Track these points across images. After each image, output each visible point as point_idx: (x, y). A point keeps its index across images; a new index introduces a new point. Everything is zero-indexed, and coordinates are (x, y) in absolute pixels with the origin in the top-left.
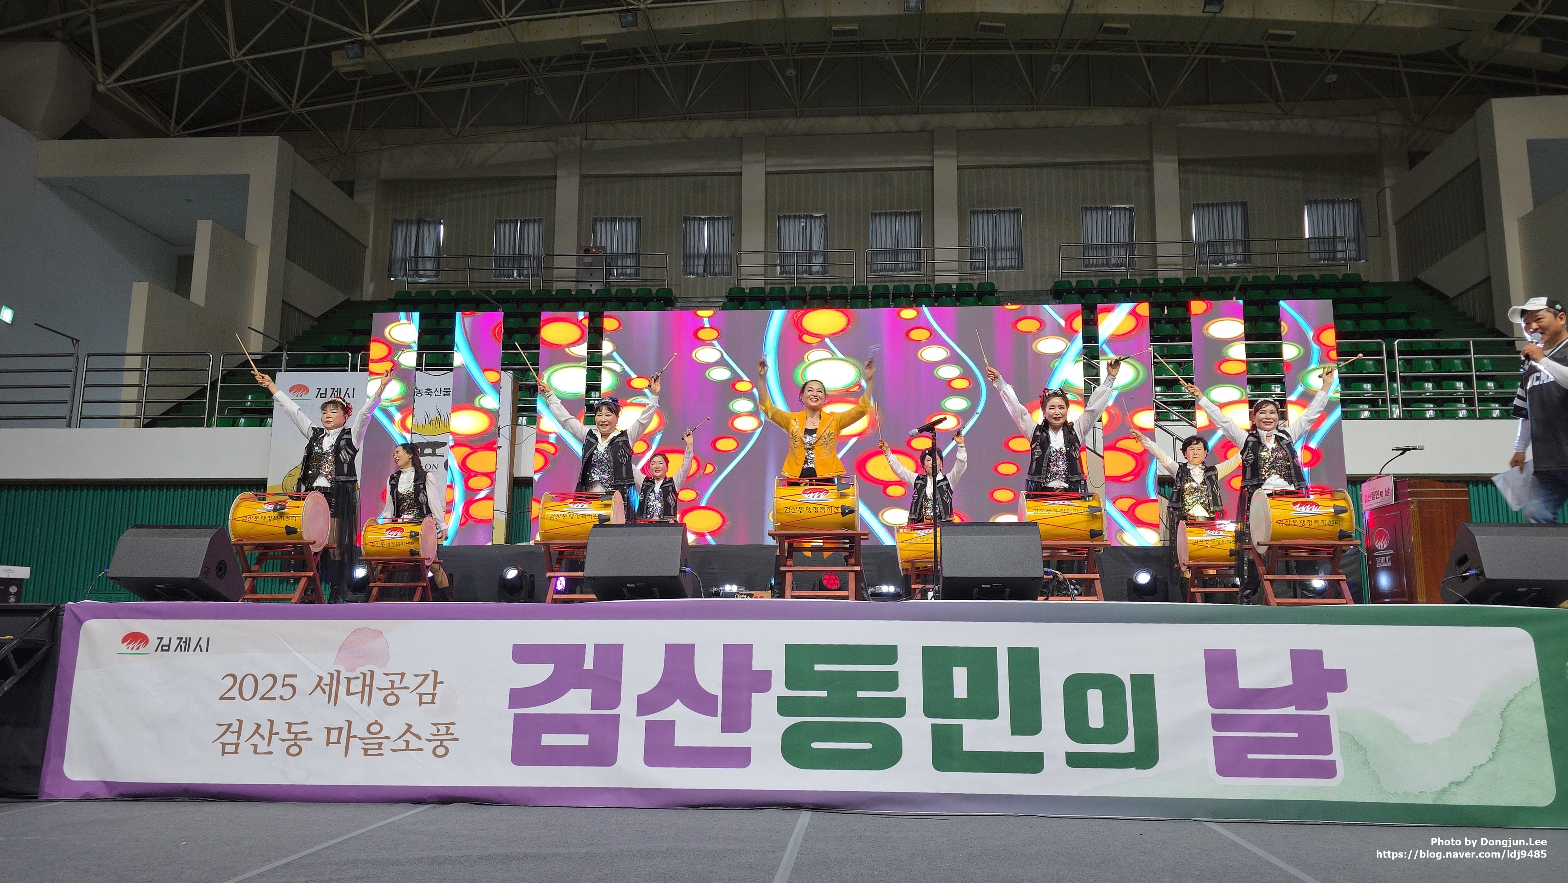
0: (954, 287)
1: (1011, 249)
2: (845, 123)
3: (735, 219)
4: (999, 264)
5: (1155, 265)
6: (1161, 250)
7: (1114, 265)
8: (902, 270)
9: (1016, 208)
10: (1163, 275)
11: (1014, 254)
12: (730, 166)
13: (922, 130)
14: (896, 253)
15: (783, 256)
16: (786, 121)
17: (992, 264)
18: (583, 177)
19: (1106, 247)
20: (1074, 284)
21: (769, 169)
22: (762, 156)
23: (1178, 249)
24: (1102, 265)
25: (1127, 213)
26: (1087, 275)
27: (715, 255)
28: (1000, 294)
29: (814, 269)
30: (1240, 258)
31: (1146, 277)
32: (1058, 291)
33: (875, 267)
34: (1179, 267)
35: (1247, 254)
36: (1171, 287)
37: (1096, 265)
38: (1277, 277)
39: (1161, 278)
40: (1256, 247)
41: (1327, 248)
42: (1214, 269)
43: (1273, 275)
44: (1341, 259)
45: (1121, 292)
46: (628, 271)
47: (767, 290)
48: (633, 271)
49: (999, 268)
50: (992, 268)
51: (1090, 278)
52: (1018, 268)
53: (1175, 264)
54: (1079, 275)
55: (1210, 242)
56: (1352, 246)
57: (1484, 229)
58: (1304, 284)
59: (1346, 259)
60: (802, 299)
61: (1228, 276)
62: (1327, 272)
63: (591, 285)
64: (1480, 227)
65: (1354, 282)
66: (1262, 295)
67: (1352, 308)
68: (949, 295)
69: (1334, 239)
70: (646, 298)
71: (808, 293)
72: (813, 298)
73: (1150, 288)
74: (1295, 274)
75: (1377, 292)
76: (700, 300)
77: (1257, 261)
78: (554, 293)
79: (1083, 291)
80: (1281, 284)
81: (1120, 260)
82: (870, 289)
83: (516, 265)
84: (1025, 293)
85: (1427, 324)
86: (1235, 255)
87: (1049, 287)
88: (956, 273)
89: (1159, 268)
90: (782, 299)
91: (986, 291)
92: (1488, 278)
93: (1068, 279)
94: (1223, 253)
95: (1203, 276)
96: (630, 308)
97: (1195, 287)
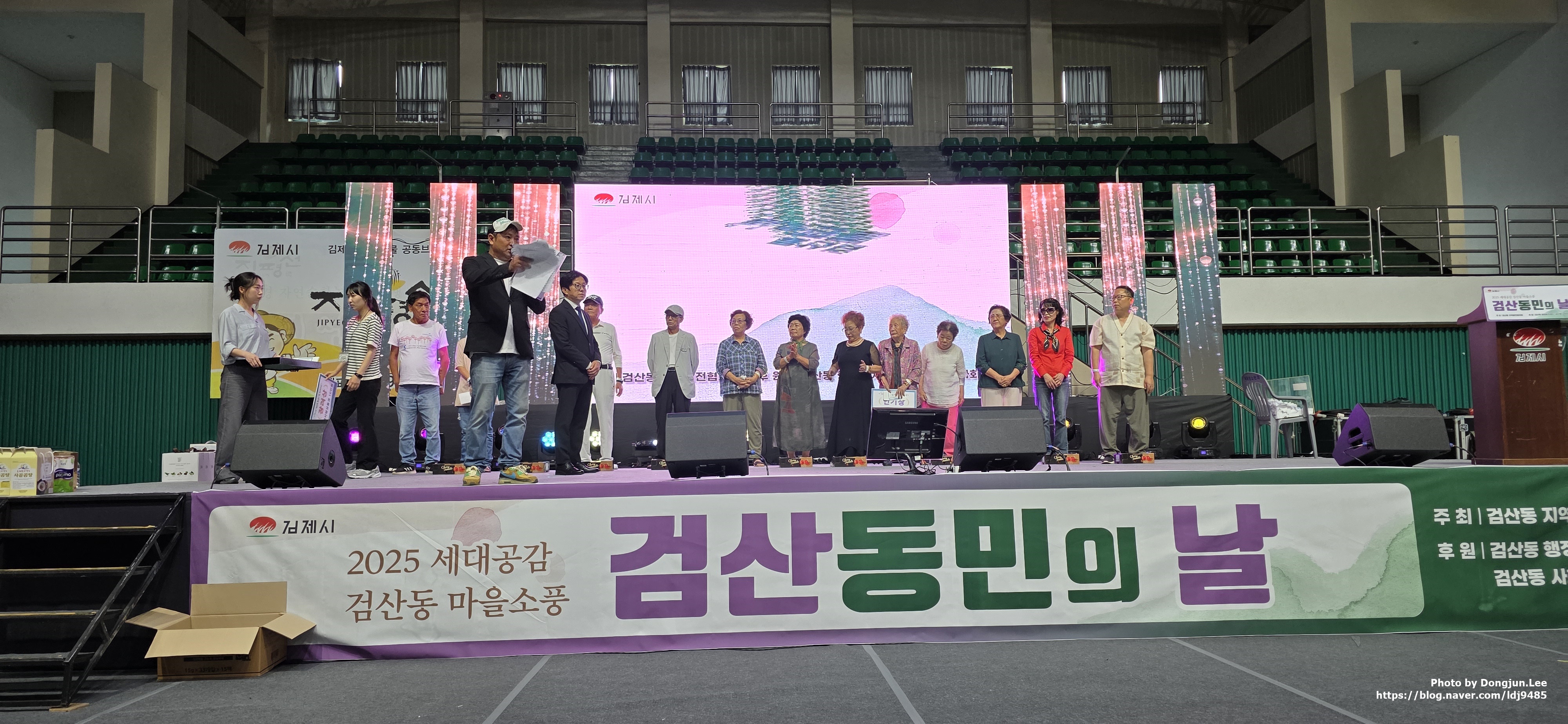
0: (853, 141)
1: (904, 106)
3: (642, 68)
4: (891, 120)
5: (1031, 124)
6: (1036, 111)
7: (995, 123)
8: (802, 123)
9: (907, 67)
10: (1037, 135)
11: (904, 111)
12: (635, 15)
14: (797, 106)
15: (688, 105)
17: (884, 119)
18: (487, 21)
19: (988, 106)
20: (961, 141)
21: (673, 20)
22: (667, 7)
23: (1050, 111)
24: (984, 122)
25: (1006, 73)
26: (971, 132)
27: (621, 104)
28: (895, 150)
29: (719, 120)
30: (1104, 119)
31: (1023, 135)
32: (947, 148)
33: (777, 120)
34: (1053, 127)
35: (1110, 117)
36: (1046, 145)
37: (979, 123)
38: (1137, 138)
39: (1037, 137)
40: (1118, 110)
41: (1178, 112)
42: (1082, 130)
43: (1133, 137)
44: (1189, 122)
45: (1002, 150)
46: (535, 118)
47: (676, 141)
48: (540, 118)
49: (891, 123)
50: (885, 124)
51: (975, 136)
52: (908, 124)
53: (1049, 124)
54: (963, 132)
55: (1078, 104)
56: (1199, 110)
57: (1313, 101)
58: (1160, 145)
59: (1194, 122)
60: (711, 150)
61: (1095, 136)
62: (1178, 134)
63: (498, 131)
64: (1309, 99)
65: (1201, 144)
66: (1124, 155)
67: (1201, 170)
68: (848, 150)
69: (1184, 103)
70: (556, 147)
71: (716, 145)
72: (721, 149)
73: (1027, 146)
74: (1152, 136)
75: (1221, 155)
76: (610, 148)
77: (1119, 122)
78: (463, 139)
79: (969, 148)
80: (1140, 145)
81: (1000, 119)
82: (775, 141)
83: (420, 110)
84: (916, 148)
85: (1264, 185)
86: (1100, 116)
87: (937, 143)
88: (854, 127)
89: (1034, 127)
90: (691, 150)
91: (882, 147)
92: (1314, 146)
93: (955, 136)
94: (1090, 114)
95: (1073, 136)
96: (544, 157)
97: (1067, 146)
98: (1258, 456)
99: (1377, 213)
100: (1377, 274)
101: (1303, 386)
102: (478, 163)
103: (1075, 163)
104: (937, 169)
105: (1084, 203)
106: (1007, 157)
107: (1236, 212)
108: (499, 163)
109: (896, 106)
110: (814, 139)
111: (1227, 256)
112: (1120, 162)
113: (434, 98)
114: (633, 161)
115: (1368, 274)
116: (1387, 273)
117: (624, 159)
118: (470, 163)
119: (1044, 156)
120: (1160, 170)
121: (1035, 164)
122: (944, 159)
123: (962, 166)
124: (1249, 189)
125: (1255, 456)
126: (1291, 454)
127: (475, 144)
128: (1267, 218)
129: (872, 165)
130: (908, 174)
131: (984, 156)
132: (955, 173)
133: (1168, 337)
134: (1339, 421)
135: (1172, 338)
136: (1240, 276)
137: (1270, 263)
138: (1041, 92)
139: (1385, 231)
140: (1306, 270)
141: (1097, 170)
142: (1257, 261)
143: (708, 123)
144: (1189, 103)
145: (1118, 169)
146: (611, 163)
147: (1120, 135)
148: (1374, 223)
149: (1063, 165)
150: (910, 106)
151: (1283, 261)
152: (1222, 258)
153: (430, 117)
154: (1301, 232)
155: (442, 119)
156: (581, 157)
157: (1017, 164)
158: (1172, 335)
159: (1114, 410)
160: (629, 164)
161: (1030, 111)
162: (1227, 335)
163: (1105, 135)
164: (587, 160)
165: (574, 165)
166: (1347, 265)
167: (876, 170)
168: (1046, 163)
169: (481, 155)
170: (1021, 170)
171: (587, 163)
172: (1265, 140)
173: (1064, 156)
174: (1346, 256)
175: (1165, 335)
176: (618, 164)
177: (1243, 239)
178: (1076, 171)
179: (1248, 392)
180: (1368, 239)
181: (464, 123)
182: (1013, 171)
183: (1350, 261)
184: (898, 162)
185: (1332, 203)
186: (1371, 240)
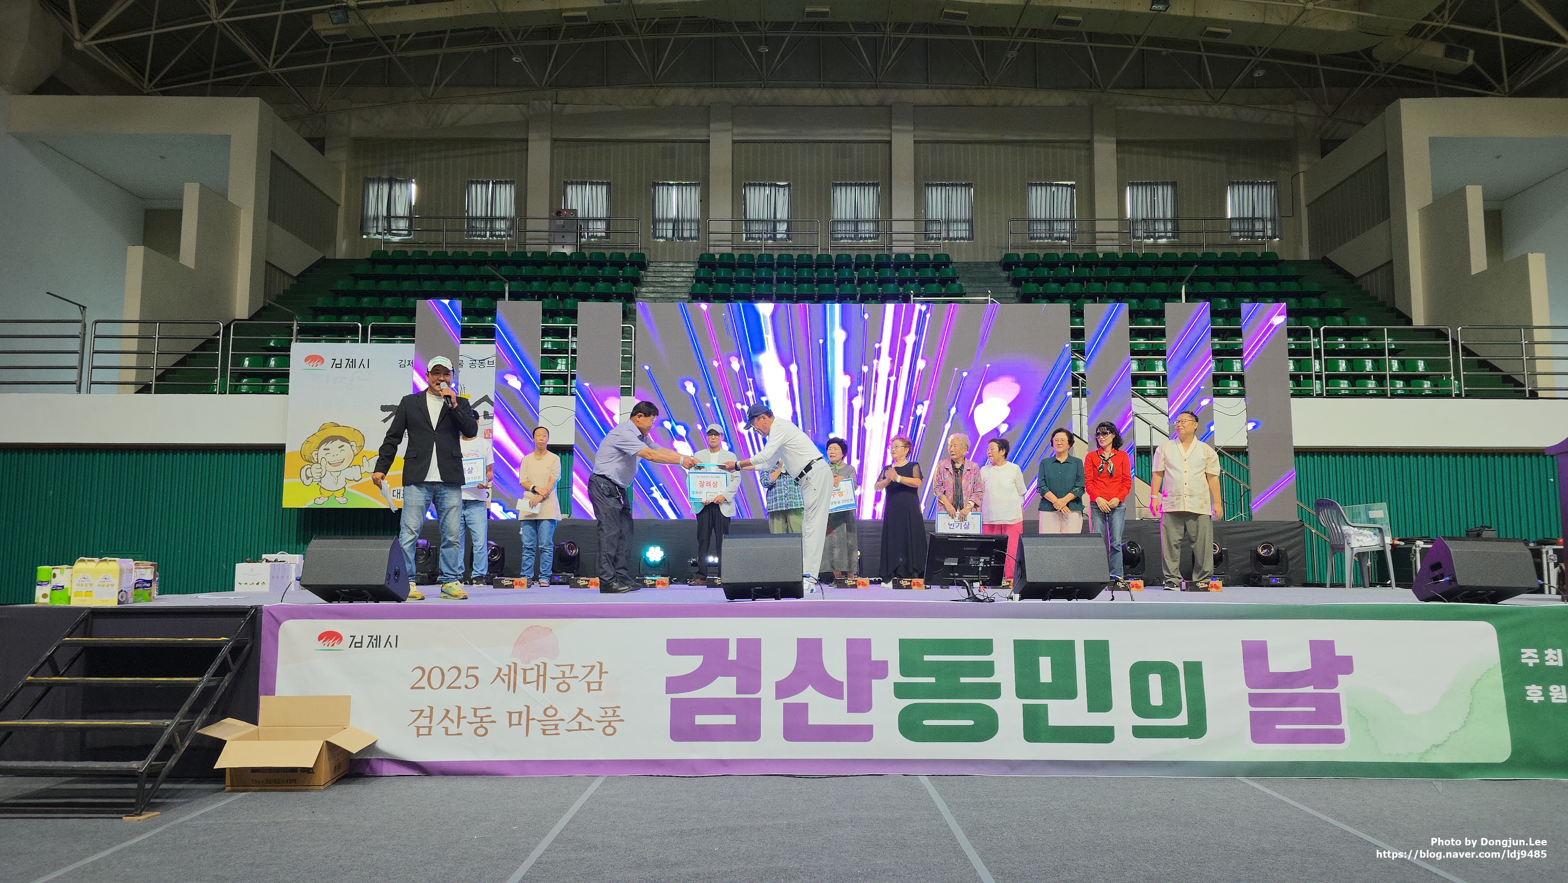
0: (912, 257)
1: (964, 221)
2: (807, 95)
3: (704, 185)
4: (951, 236)
5: (1094, 240)
6: (1099, 226)
7: (1057, 238)
8: (861, 238)
9: (967, 182)
10: (1101, 249)
11: (965, 226)
12: (698, 134)
13: (880, 105)
14: (856, 222)
15: (748, 221)
16: (751, 91)
17: (944, 234)
18: (554, 140)
19: (1050, 221)
20: (1022, 257)
21: (735, 138)
22: (729, 125)
23: (1114, 226)
24: (1046, 238)
25: (1069, 189)
26: (1032, 248)
27: (683, 221)
28: (954, 265)
29: (779, 236)
30: (1170, 234)
31: (1086, 251)
32: (1008, 264)
33: (836, 236)
34: (1116, 242)
35: (1176, 232)
36: (1110, 262)
37: (1040, 238)
38: (1203, 254)
39: (1100, 252)
40: (1184, 226)
41: (1246, 227)
42: (1146, 245)
43: (1199, 252)
44: (1259, 237)
45: (1064, 265)
46: (599, 234)
47: (736, 257)
48: (604, 234)
49: (951, 239)
50: (945, 239)
51: (1036, 251)
52: (969, 239)
53: (1113, 240)
54: (1025, 248)
55: (1143, 219)
56: (1269, 226)
57: (1389, 217)
58: (1227, 261)
59: (1263, 237)
60: (770, 266)
61: (1160, 252)
62: (1247, 250)
63: (563, 247)
64: (1386, 214)
65: (1271, 260)
66: (1191, 271)
67: (1271, 287)
68: (907, 266)
69: (1253, 219)
70: (619, 263)
71: (775, 261)
72: (781, 265)
73: (1090, 262)
74: (1219, 252)
75: (1292, 271)
76: (671, 264)
77: (1185, 238)
78: (529, 255)
79: (1031, 264)
80: (1206, 261)
81: (1062, 235)
82: (834, 258)
83: (489, 226)
84: (976, 264)
85: (1337, 303)
86: (1166, 232)
87: (998, 258)
88: (913, 243)
89: (1098, 242)
90: (751, 267)
91: (942, 262)
92: (1391, 262)
93: (1016, 251)
94: (1155, 229)
95: (1137, 251)
96: (607, 272)
97: (1131, 262)
98: (1333, 585)
99: (1458, 333)
100: (1458, 396)
101: (1379, 512)
102: (543, 279)
103: (1140, 280)
104: (996, 284)
105: (1149, 320)
106: (1069, 273)
107: (1308, 331)
108: (564, 279)
109: (956, 221)
110: (873, 254)
111: (1299, 376)
112: (1187, 279)
113: (502, 216)
114: (694, 277)
115: (1448, 395)
116: (1468, 396)
117: (685, 274)
118: (535, 279)
119: (1107, 272)
120: (1228, 287)
121: (1098, 280)
122: (1004, 274)
123: (1023, 282)
124: (1322, 307)
125: (1328, 585)
126: (1367, 582)
127: (540, 260)
128: (1341, 336)
129: (932, 281)
130: (967, 290)
131: (1045, 272)
132: (1016, 289)
133: (1236, 459)
134: (1418, 549)
135: (1241, 460)
136: (1312, 396)
137: (1344, 383)
138: (1104, 207)
139: (1467, 352)
140: (1383, 391)
141: (1162, 287)
142: (1330, 382)
143: (768, 239)
144: (1258, 219)
145: (1184, 287)
146: (671, 278)
147: (1186, 251)
148: (1455, 342)
149: (1127, 281)
150: (970, 222)
151: (1358, 382)
152: (1294, 377)
153: (497, 233)
154: (1377, 352)
155: (509, 236)
156: (643, 272)
157: (1080, 280)
158: (1241, 456)
159: (1176, 535)
160: (689, 280)
161: (1094, 226)
162: (1298, 457)
163: (1170, 251)
164: (649, 276)
165: (636, 281)
166: (1425, 386)
167: (934, 286)
168: (1110, 280)
169: (546, 270)
170: (1083, 286)
171: (649, 279)
172: (1340, 256)
173: (1127, 272)
174: (1425, 377)
175: (1233, 457)
176: (679, 279)
177: (1315, 358)
178: (1140, 287)
179: (1321, 518)
180: (1448, 360)
181: (531, 239)
182: (1075, 287)
183: (1429, 382)
184: (958, 278)
185: (1409, 321)
186: (1451, 361)
